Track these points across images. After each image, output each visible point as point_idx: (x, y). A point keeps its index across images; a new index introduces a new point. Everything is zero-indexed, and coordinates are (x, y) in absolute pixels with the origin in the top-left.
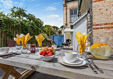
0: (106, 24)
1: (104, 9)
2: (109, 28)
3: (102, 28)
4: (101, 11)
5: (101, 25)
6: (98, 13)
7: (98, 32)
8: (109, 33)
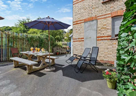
0: (79, 39)
1: (78, 29)
2: (80, 41)
3: (77, 41)
4: (77, 30)
5: (76, 39)
6: (75, 32)
7: (75, 43)
8: (80, 44)
